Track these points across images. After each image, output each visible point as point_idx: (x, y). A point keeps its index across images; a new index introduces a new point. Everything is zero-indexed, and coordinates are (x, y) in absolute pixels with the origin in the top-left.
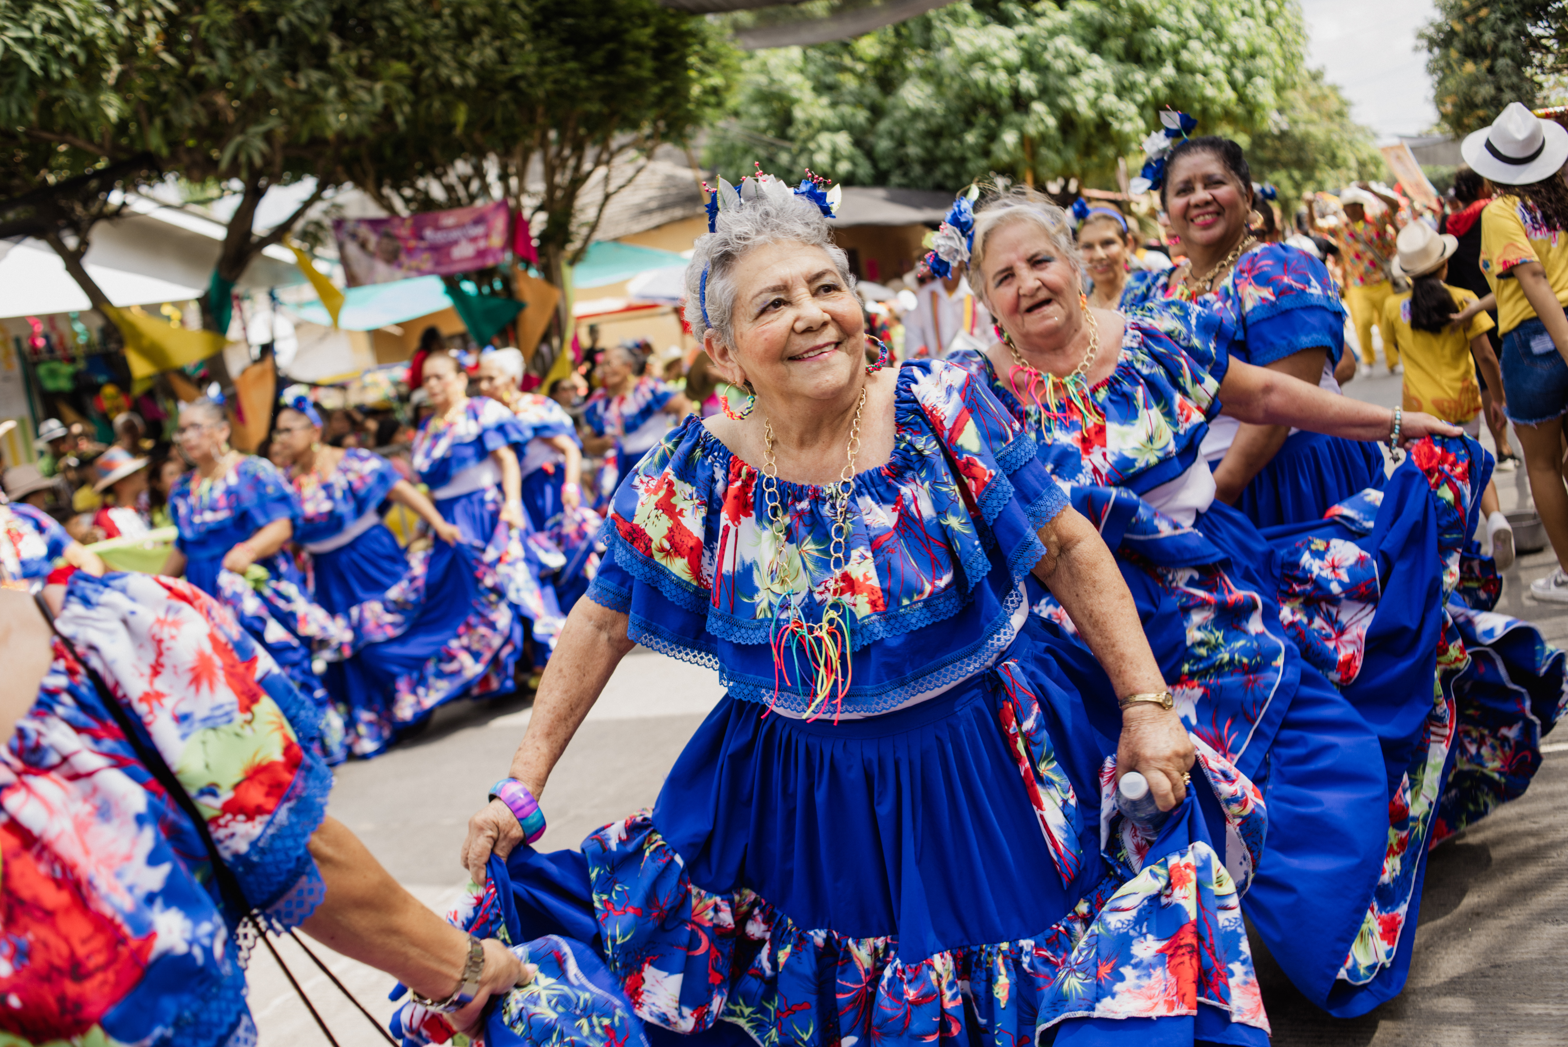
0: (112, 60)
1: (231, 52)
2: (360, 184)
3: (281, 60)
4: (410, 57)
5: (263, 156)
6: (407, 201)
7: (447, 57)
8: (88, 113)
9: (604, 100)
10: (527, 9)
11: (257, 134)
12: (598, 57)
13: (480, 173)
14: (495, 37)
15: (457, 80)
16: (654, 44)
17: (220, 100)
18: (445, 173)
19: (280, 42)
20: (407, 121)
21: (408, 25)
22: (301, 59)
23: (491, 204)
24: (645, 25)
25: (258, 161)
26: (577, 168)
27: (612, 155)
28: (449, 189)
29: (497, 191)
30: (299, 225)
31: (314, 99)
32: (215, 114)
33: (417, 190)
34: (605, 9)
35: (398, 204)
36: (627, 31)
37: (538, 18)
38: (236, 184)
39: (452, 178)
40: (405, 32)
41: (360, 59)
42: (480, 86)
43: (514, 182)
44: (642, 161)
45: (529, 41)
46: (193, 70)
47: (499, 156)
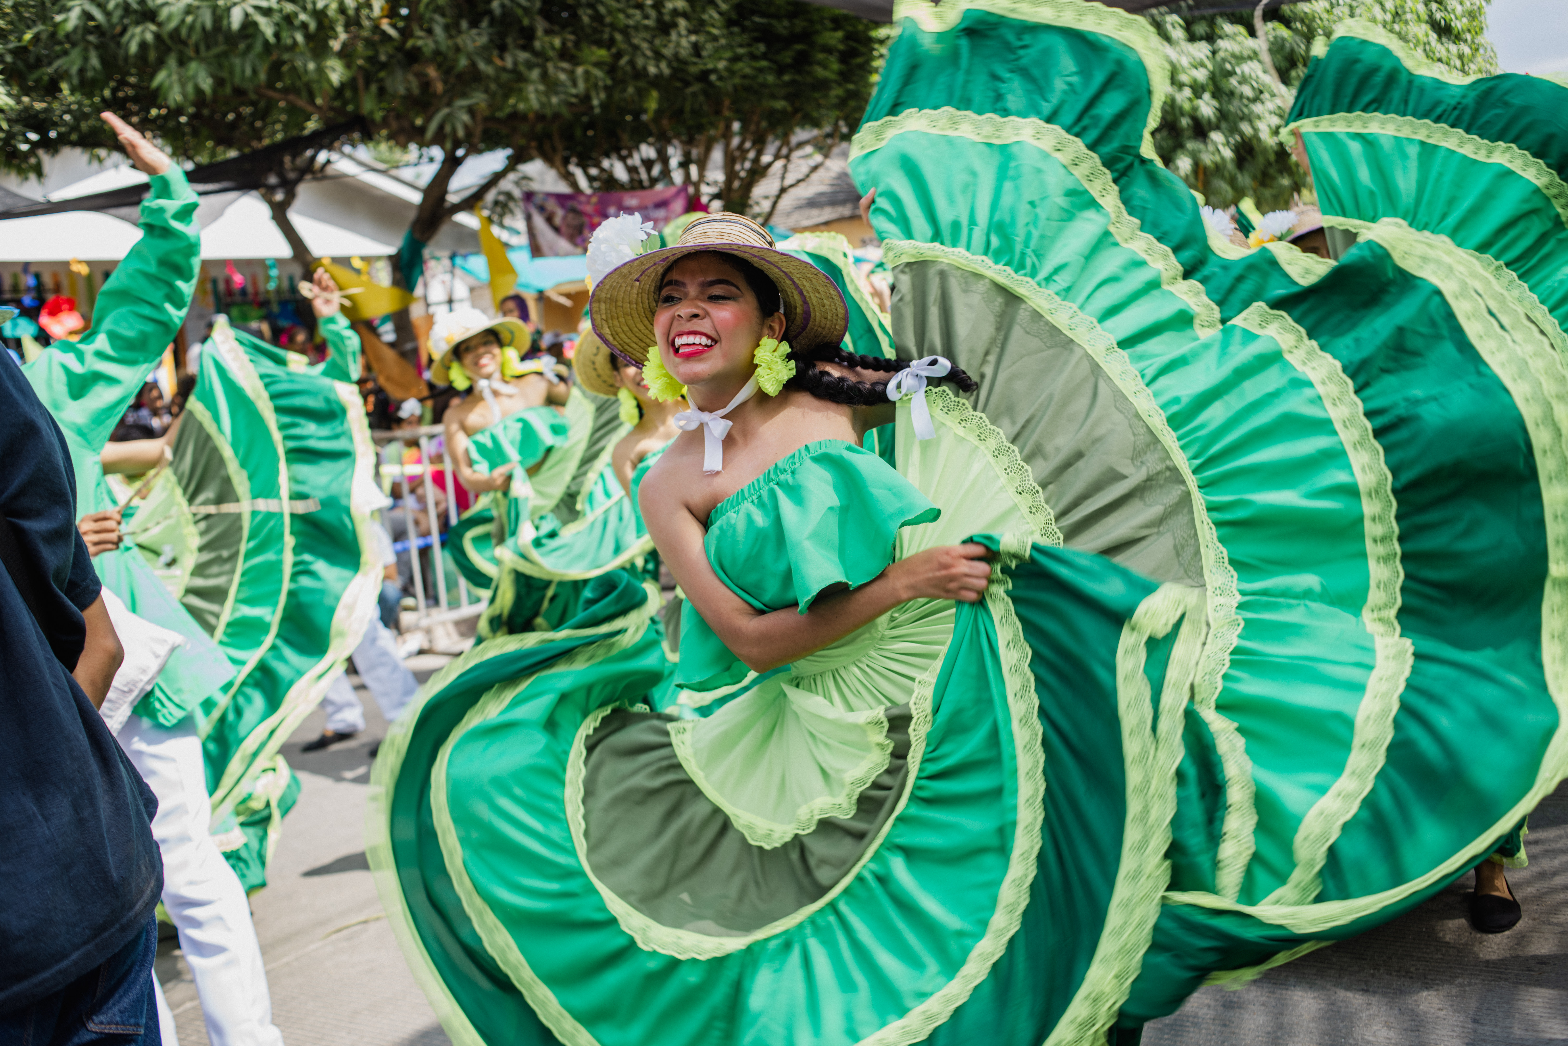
0: (340, 29)
1: (447, 28)
2: (549, 160)
3: (491, 41)
4: (610, 43)
5: (466, 127)
6: (591, 179)
7: (645, 46)
8: (314, 76)
9: (787, 98)
10: (724, 7)
11: (462, 107)
12: (787, 57)
13: (664, 159)
14: (690, 32)
15: (652, 70)
16: (841, 47)
17: (432, 72)
18: (630, 155)
19: (492, 23)
20: (602, 105)
21: (610, 12)
22: (509, 41)
23: (672, 190)
24: (835, 29)
25: (461, 133)
26: (756, 160)
27: (791, 150)
28: (632, 170)
29: (678, 177)
30: (490, 196)
31: (518, 77)
32: (426, 85)
33: (603, 170)
34: (798, 11)
35: (583, 183)
36: (817, 33)
37: (734, 16)
38: (437, 153)
39: (635, 160)
40: (608, 20)
41: (564, 43)
42: (673, 76)
43: (694, 170)
44: (818, 158)
45: (723, 36)
46: (410, 43)
47: (683, 143)
